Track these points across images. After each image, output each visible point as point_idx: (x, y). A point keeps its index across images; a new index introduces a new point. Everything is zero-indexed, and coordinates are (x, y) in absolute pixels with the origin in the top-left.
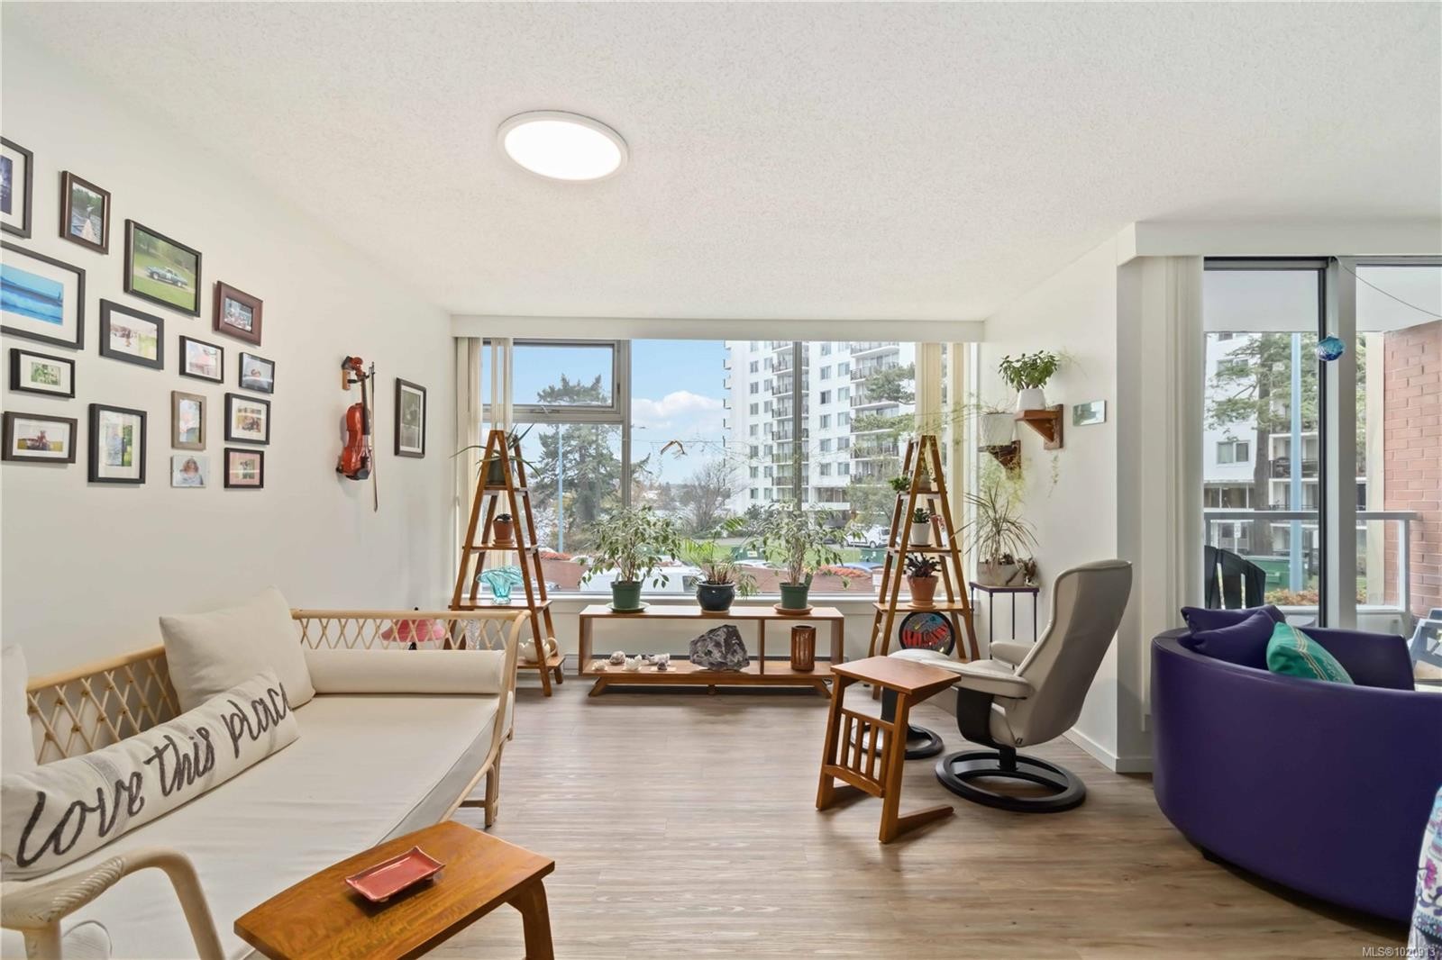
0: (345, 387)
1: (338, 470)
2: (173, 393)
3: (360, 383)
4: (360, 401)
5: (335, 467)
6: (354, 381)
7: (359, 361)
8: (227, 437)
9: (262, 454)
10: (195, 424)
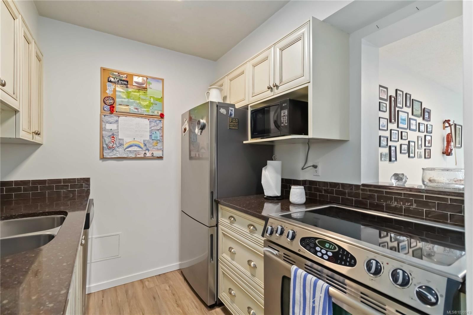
0: (444, 129)
1: (443, 153)
2: (418, 137)
3: (450, 127)
4: (450, 132)
5: (442, 152)
6: (447, 127)
7: (449, 121)
8: (425, 146)
9: (430, 150)
10: (421, 143)
